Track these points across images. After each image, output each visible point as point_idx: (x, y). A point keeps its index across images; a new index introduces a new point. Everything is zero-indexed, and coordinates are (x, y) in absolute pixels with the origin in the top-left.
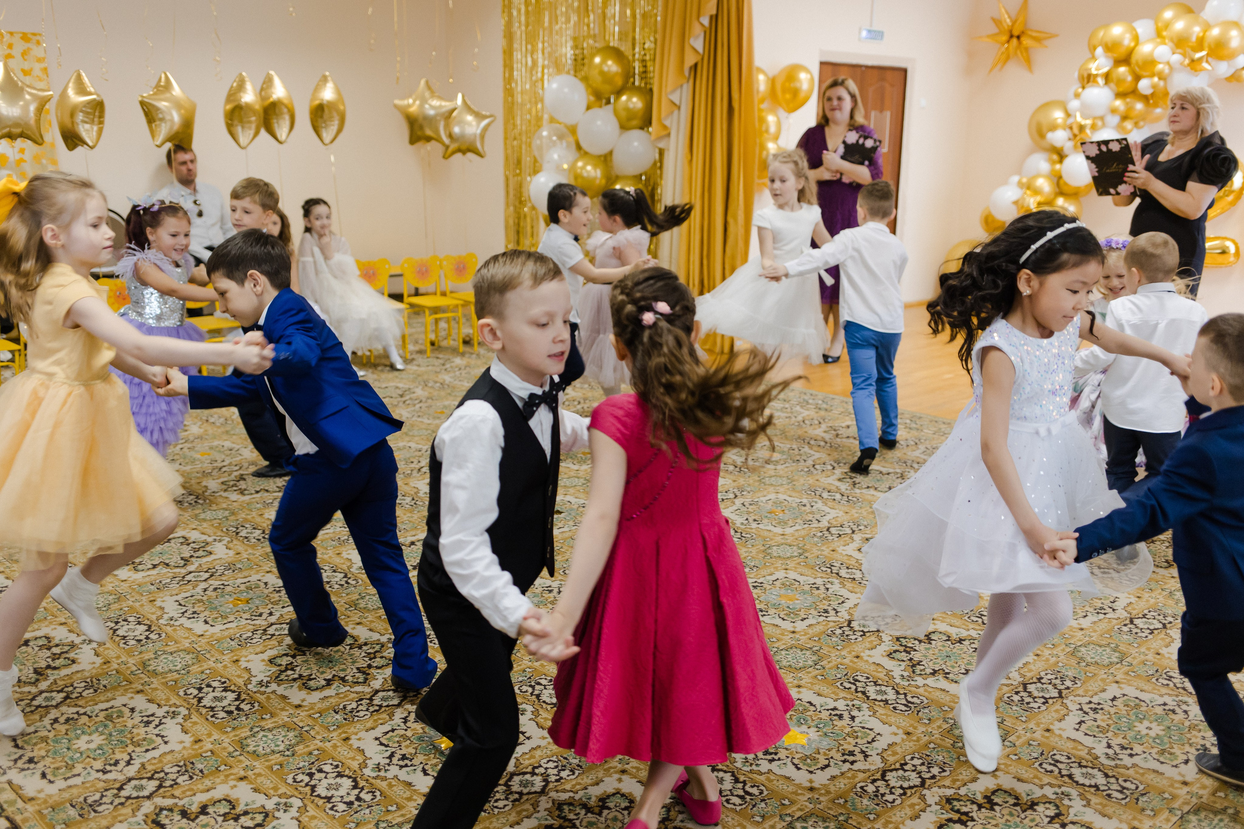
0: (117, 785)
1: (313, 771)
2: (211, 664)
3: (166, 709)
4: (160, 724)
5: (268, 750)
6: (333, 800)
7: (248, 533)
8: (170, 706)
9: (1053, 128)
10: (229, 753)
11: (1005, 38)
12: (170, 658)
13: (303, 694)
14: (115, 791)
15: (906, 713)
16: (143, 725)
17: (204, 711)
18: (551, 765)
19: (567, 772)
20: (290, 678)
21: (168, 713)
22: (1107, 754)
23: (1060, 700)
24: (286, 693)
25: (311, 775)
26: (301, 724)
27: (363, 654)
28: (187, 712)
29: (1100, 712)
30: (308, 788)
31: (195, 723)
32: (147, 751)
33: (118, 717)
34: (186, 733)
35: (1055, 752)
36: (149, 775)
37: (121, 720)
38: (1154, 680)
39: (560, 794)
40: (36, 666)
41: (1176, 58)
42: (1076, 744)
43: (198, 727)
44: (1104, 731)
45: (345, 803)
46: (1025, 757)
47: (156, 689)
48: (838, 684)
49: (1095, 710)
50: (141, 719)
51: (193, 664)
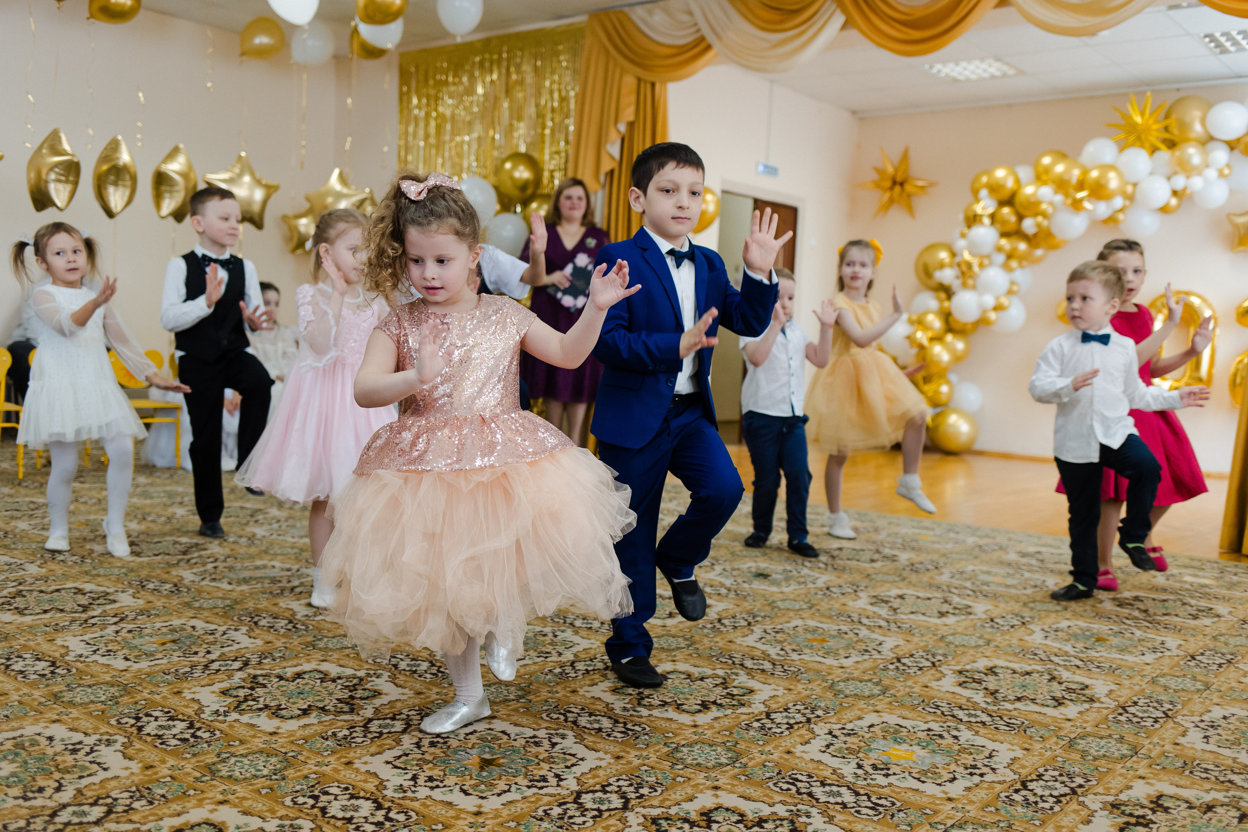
0: (49, 812)
1: (316, 793)
2: (145, 694)
3: (96, 737)
4: (92, 751)
5: (249, 775)
6: (354, 821)
8: (101, 735)
9: (941, 266)
10: (196, 779)
11: (888, 184)
12: (90, 690)
13: (276, 722)
14: (47, 818)
15: (1012, 733)
16: (68, 753)
17: (148, 739)
18: (623, 783)
19: (647, 789)
20: (255, 707)
21: (100, 741)
23: (1169, 719)
24: (253, 721)
25: (315, 797)
26: (284, 750)
27: (339, 687)
28: (126, 740)
29: (1219, 728)
30: (316, 810)
31: (140, 750)
32: (81, 777)
33: (32, 745)
34: (131, 760)
35: (1198, 761)
36: (91, 801)
37: (37, 748)
39: (648, 810)
41: (1059, 198)
42: (1216, 755)
43: (146, 754)
45: (372, 823)
46: (1169, 767)
47: (78, 719)
48: (919, 709)
49: (1212, 727)
50: (63, 747)
51: (121, 696)
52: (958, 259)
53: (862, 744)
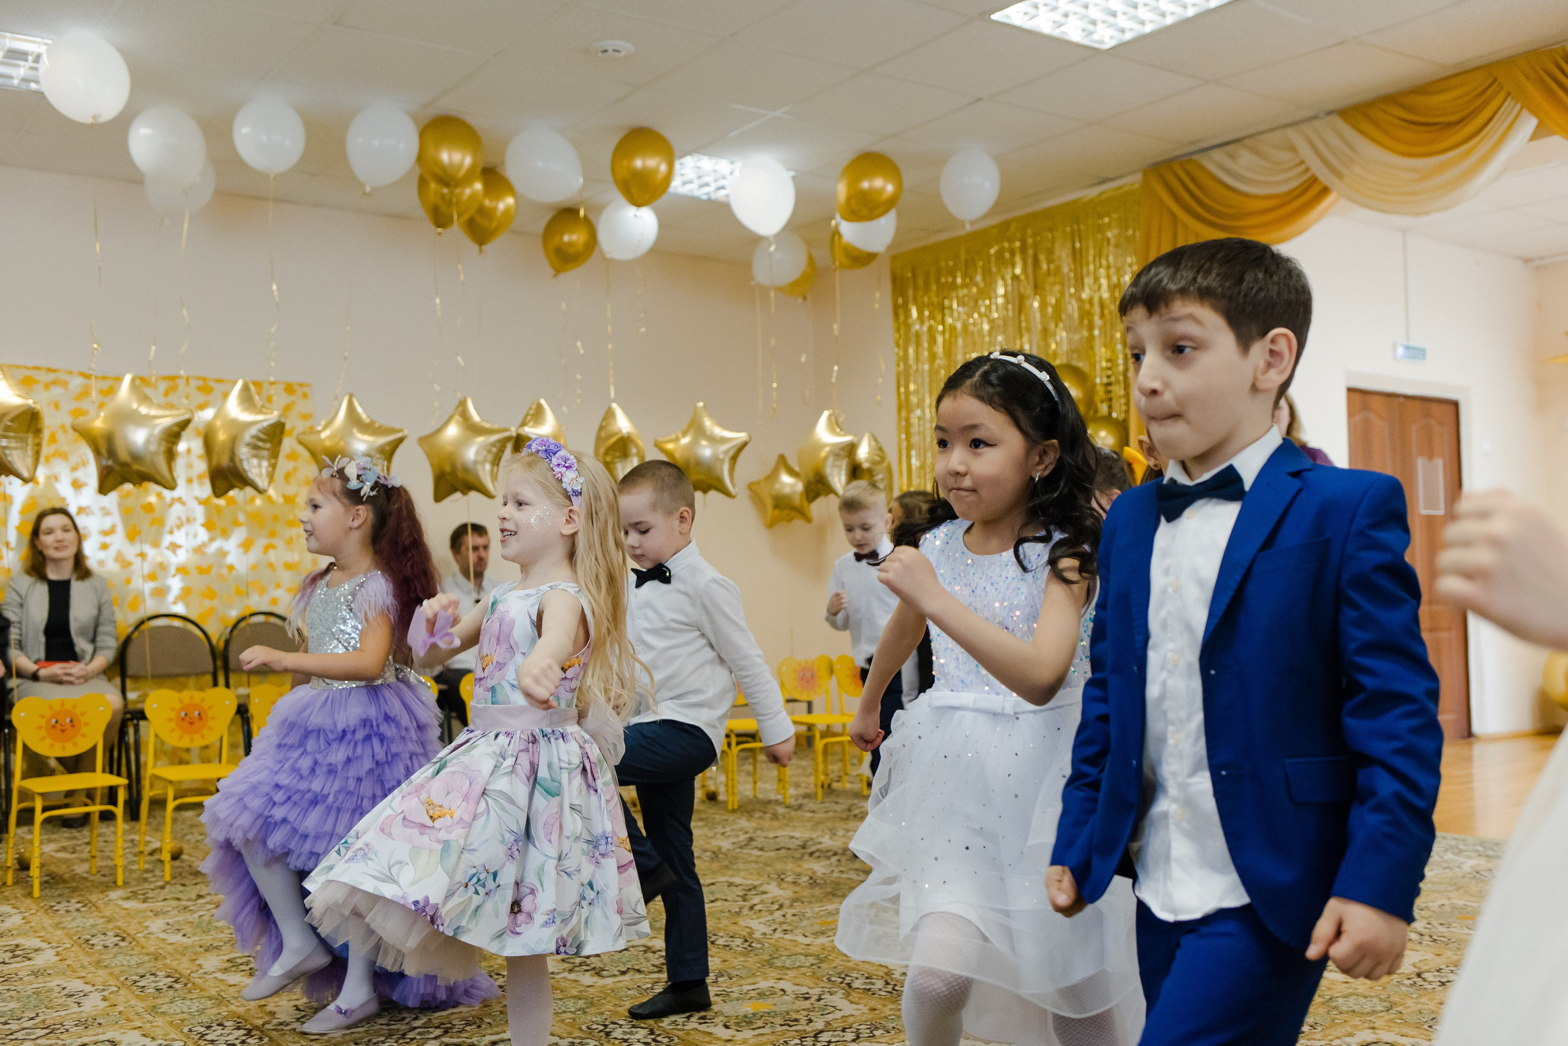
7: (625, 1033)
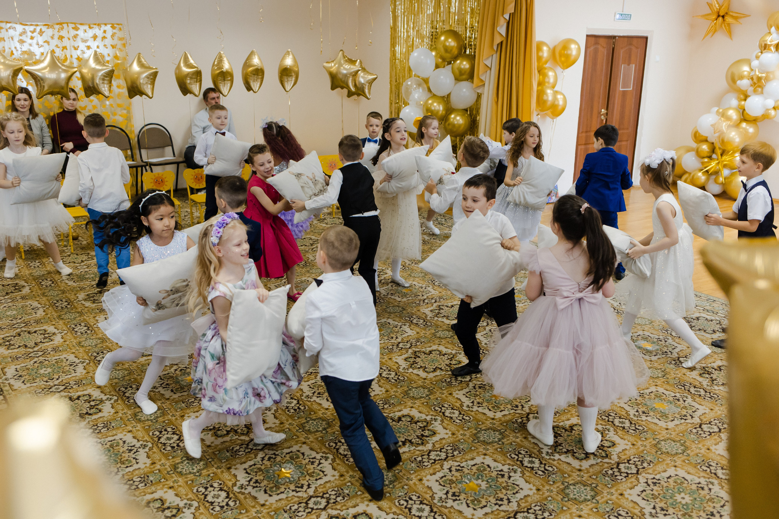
1: (208, 486)
2: (170, 416)
3: (141, 442)
4: (137, 451)
5: (188, 472)
6: (214, 504)
8: (144, 441)
9: (742, 78)
10: (168, 472)
11: (714, 17)
13: (213, 439)
15: (542, 477)
16: (128, 451)
17: (160, 445)
18: (333, 493)
19: (341, 498)
21: (142, 445)
22: (651, 513)
23: (636, 475)
25: (206, 488)
26: (208, 457)
28: (151, 446)
29: (658, 485)
30: (203, 496)
31: (154, 453)
32: (127, 467)
33: (117, 446)
34: (149, 458)
35: (620, 509)
37: (118, 447)
38: (699, 467)
39: (333, 511)
40: (81, 412)
42: (635, 505)
43: (155, 455)
44: (654, 497)
45: (220, 506)
46: (601, 511)
47: (139, 430)
48: (508, 455)
49: (655, 484)
50: (127, 448)
51: (160, 417)
52: (752, 73)
53: (460, 478)
